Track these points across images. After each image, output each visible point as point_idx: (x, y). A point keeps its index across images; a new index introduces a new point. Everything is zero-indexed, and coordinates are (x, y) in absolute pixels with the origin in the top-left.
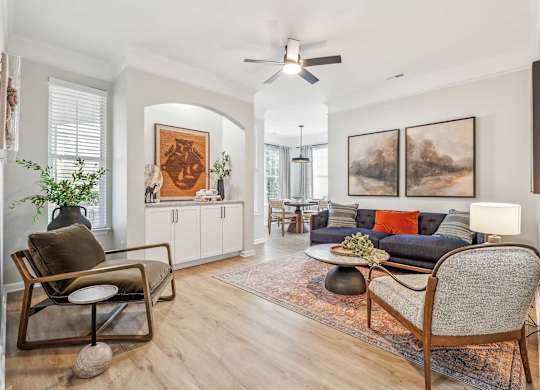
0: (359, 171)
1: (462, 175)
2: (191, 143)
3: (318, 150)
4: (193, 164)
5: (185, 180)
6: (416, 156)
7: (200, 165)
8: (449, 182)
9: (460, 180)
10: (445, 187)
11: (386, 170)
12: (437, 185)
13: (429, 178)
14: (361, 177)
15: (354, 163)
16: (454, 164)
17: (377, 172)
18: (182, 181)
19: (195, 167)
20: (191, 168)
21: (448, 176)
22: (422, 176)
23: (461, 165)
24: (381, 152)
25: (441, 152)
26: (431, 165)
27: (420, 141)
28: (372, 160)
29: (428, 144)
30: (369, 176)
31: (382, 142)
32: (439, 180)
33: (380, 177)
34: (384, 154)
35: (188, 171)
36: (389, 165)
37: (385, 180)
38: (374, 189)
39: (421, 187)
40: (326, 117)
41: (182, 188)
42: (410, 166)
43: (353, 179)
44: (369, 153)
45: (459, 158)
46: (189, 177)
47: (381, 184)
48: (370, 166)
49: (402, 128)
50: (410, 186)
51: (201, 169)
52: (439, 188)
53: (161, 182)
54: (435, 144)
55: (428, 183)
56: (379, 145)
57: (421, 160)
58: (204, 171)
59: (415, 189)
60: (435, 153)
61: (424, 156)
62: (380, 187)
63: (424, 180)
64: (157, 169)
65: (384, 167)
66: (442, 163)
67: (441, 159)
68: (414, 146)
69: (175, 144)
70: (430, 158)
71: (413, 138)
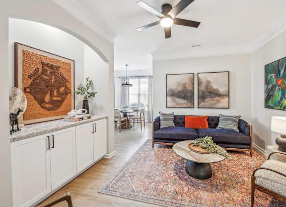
0: (173, 94)
1: (224, 98)
2: (58, 68)
3: (132, 80)
4: (60, 87)
5: (52, 102)
6: (203, 88)
7: (66, 88)
8: (218, 101)
9: (223, 100)
10: (216, 103)
11: (187, 94)
12: (213, 102)
13: (209, 99)
14: (174, 98)
15: (170, 90)
16: (220, 93)
17: (183, 95)
18: (49, 103)
19: (62, 89)
20: (58, 90)
21: (218, 98)
22: (206, 98)
23: (223, 93)
24: (185, 85)
25: (215, 87)
26: (210, 92)
27: (205, 80)
28: (180, 89)
29: (209, 82)
30: (179, 97)
31: (185, 79)
32: (214, 100)
33: (184, 98)
34: (186, 86)
35: (55, 94)
36: (189, 92)
37: (187, 100)
38: (181, 104)
39: (205, 103)
40: (152, 62)
41: (49, 109)
42: (200, 92)
43: (169, 99)
44: (178, 84)
45: (222, 90)
46: (55, 99)
47: (185, 101)
48: (179, 92)
49: (196, 73)
50: (200, 103)
51: (67, 92)
52: (214, 104)
53: (24, 106)
54: (212, 82)
55: (209, 101)
56: (184, 81)
57: (205, 90)
58: (70, 93)
59: (202, 104)
60: (212, 87)
61: (207, 88)
62: (185, 103)
63: (207, 100)
64: (20, 91)
65: (187, 92)
66: (215, 92)
67: (215, 90)
68: (202, 83)
69: (40, 66)
70: (210, 89)
71: (201, 78)
